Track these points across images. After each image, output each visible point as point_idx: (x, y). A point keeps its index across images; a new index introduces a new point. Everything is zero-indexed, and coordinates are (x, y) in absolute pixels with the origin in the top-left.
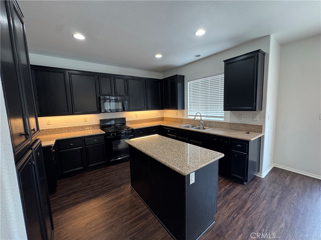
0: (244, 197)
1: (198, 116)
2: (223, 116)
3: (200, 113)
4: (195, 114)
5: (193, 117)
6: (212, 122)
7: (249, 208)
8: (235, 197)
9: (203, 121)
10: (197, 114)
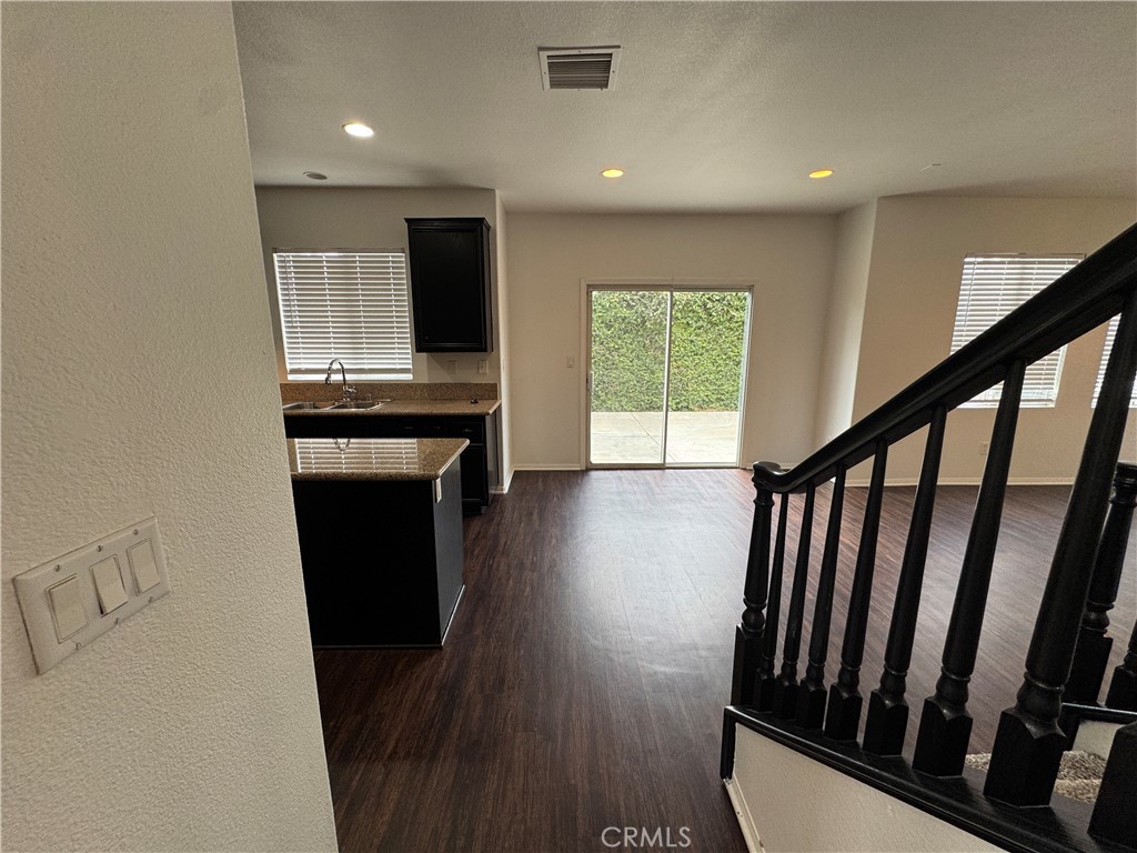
0: (491, 531)
1: (337, 371)
2: (411, 367)
3: (342, 361)
4: (327, 367)
5: (323, 377)
6: (381, 385)
7: (506, 543)
8: (477, 537)
9: (350, 386)
10: (331, 364)
